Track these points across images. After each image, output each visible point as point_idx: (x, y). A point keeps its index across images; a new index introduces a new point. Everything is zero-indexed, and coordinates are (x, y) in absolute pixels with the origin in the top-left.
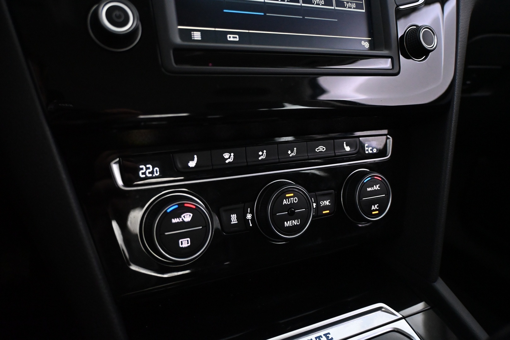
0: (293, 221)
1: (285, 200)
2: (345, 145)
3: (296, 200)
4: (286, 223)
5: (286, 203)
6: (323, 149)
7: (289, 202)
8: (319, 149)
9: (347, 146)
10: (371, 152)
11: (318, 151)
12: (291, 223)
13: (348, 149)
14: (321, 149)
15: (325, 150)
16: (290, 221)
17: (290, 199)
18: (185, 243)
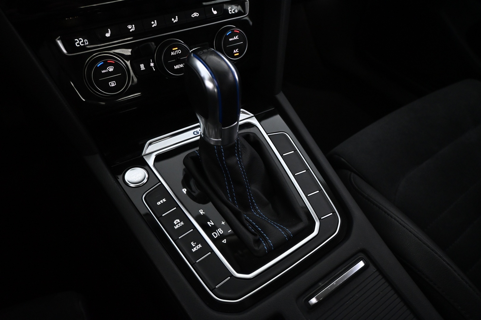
0: (180, 65)
1: (172, 52)
2: (213, 10)
3: (180, 52)
4: (175, 66)
5: (173, 54)
6: (197, 15)
7: (175, 53)
8: (194, 15)
9: (214, 10)
10: (234, 12)
11: (193, 17)
12: (178, 66)
13: (215, 12)
14: (195, 15)
15: (198, 15)
16: (178, 65)
17: (176, 51)
18: (113, 84)
